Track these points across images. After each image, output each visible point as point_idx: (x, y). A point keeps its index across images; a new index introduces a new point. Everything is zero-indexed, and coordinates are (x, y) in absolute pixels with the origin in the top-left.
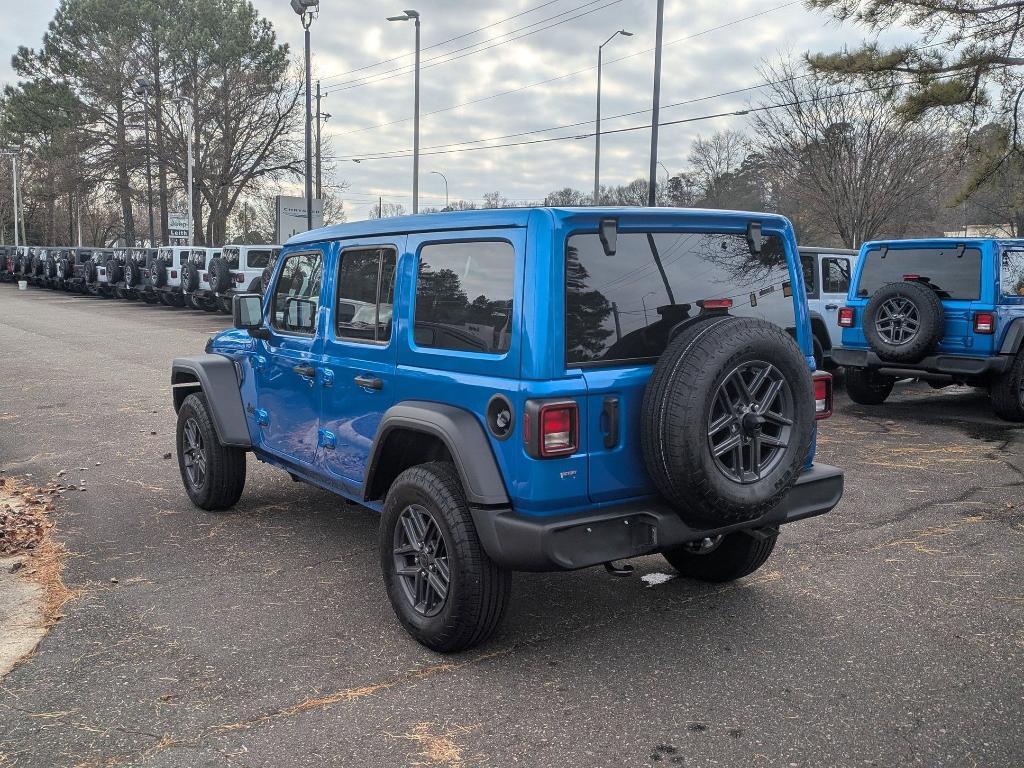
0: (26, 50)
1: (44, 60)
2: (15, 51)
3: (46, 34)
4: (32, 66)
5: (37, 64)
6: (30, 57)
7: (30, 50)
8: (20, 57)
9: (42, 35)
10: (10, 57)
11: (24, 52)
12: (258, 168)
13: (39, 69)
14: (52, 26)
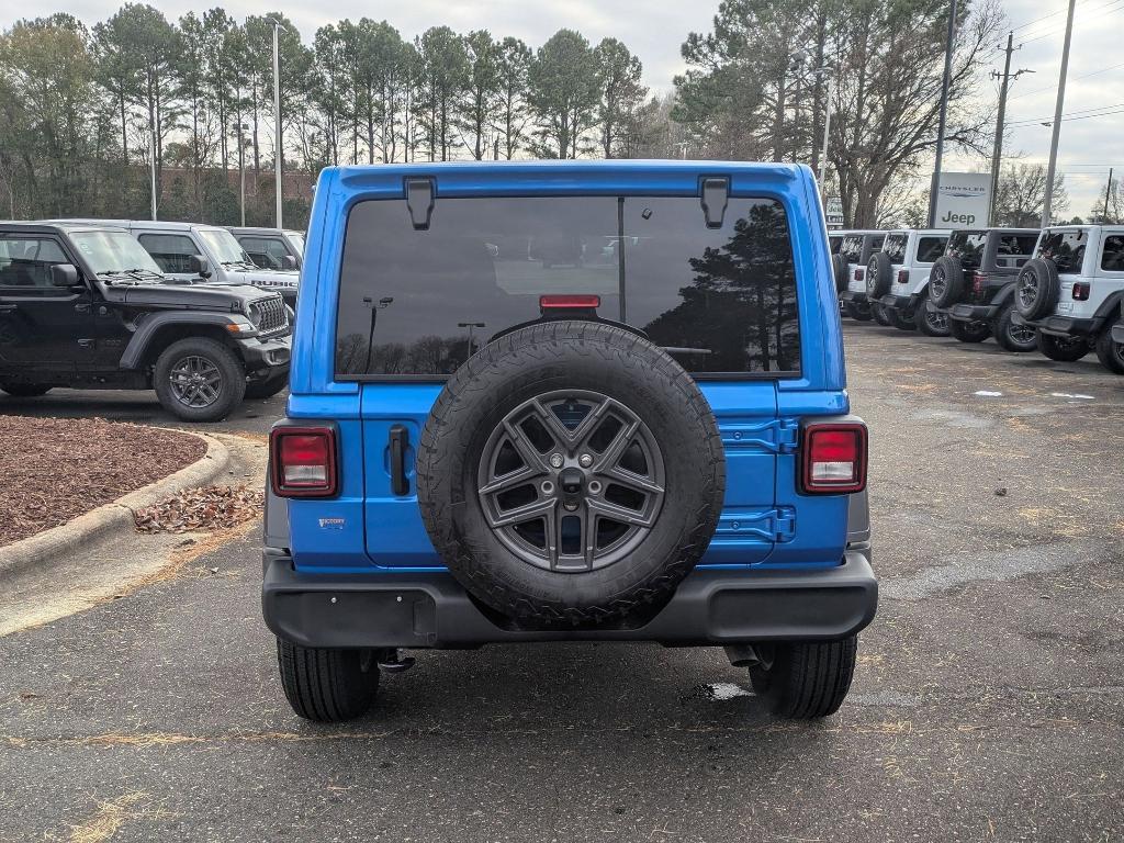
0: (696, 36)
1: (712, 46)
2: (685, 39)
3: (716, 17)
4: (700, 52)
5: (705, 49)
6: (699, 43)
7: (698, 35)
8: (689, 45)
9: (712, 18)
10: (680, 46)
11: (694, 38)
12: (917, 143)
13: (705, 55)
14: (722, 8)
